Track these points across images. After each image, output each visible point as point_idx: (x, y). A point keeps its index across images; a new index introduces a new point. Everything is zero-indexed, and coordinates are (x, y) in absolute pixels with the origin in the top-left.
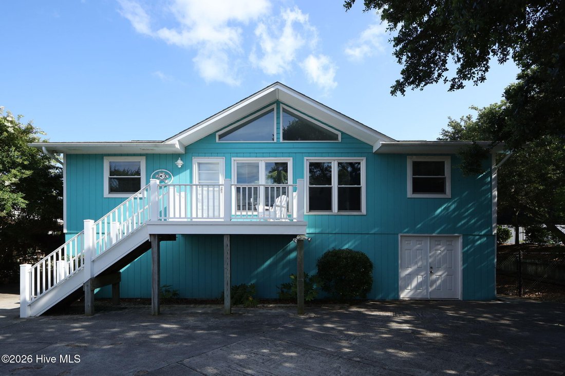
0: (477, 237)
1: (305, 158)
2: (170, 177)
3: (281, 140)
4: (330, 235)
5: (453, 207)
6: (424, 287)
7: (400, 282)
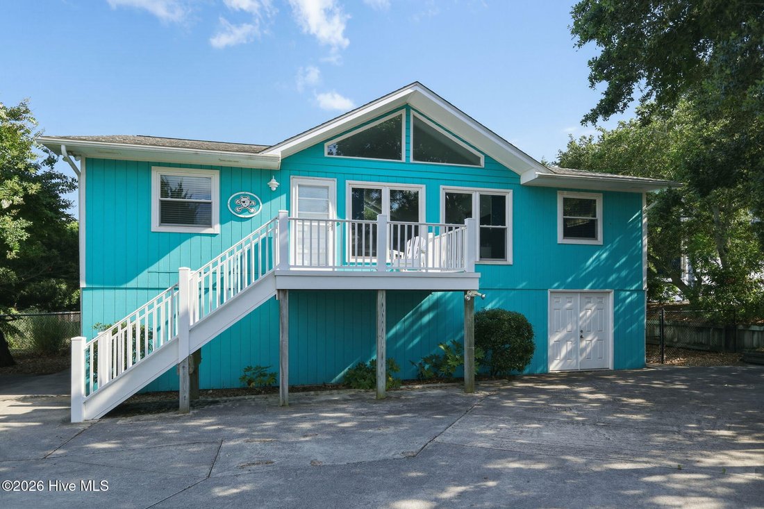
0: (628, 293)
1: (442, 187)
2: (258, 203)
3: (411, 160)
5: (604, 256)
7: (549, 351)
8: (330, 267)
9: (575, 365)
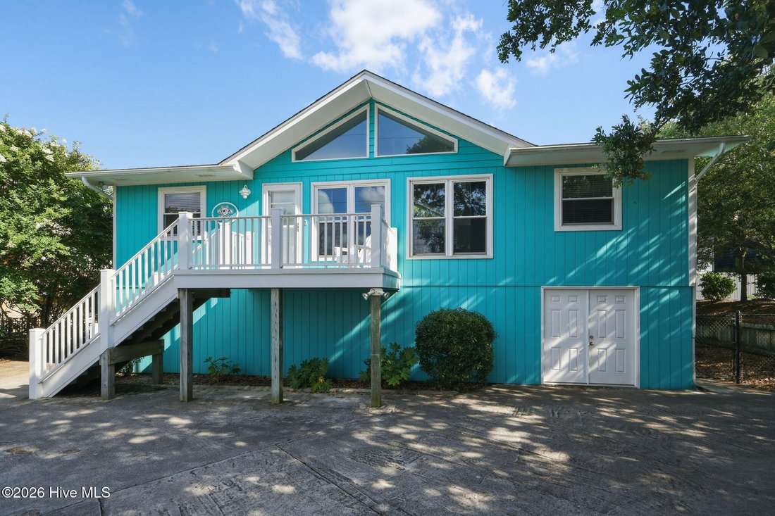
0: (664, 290)
1: (408, 179)
2: (235, 211)
3: (376, 155)
4: (442, 289)
5: (625, 243)
6: (581, 366)
7: (543, 358)
8: (227, 266)
9: (582, 376)
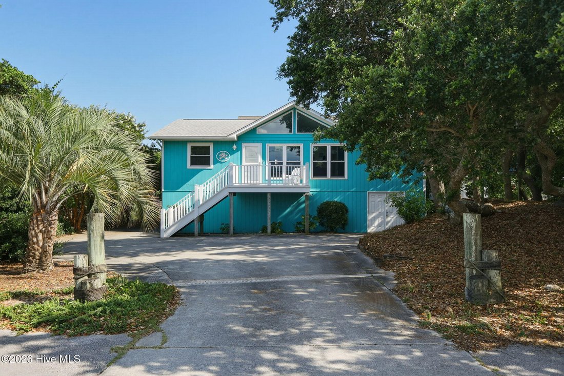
1: (312, 144)
2: (228, 155)
3: (296, 133)
4: (326, 193)
6: (383, 225)
7: (368, 222)
